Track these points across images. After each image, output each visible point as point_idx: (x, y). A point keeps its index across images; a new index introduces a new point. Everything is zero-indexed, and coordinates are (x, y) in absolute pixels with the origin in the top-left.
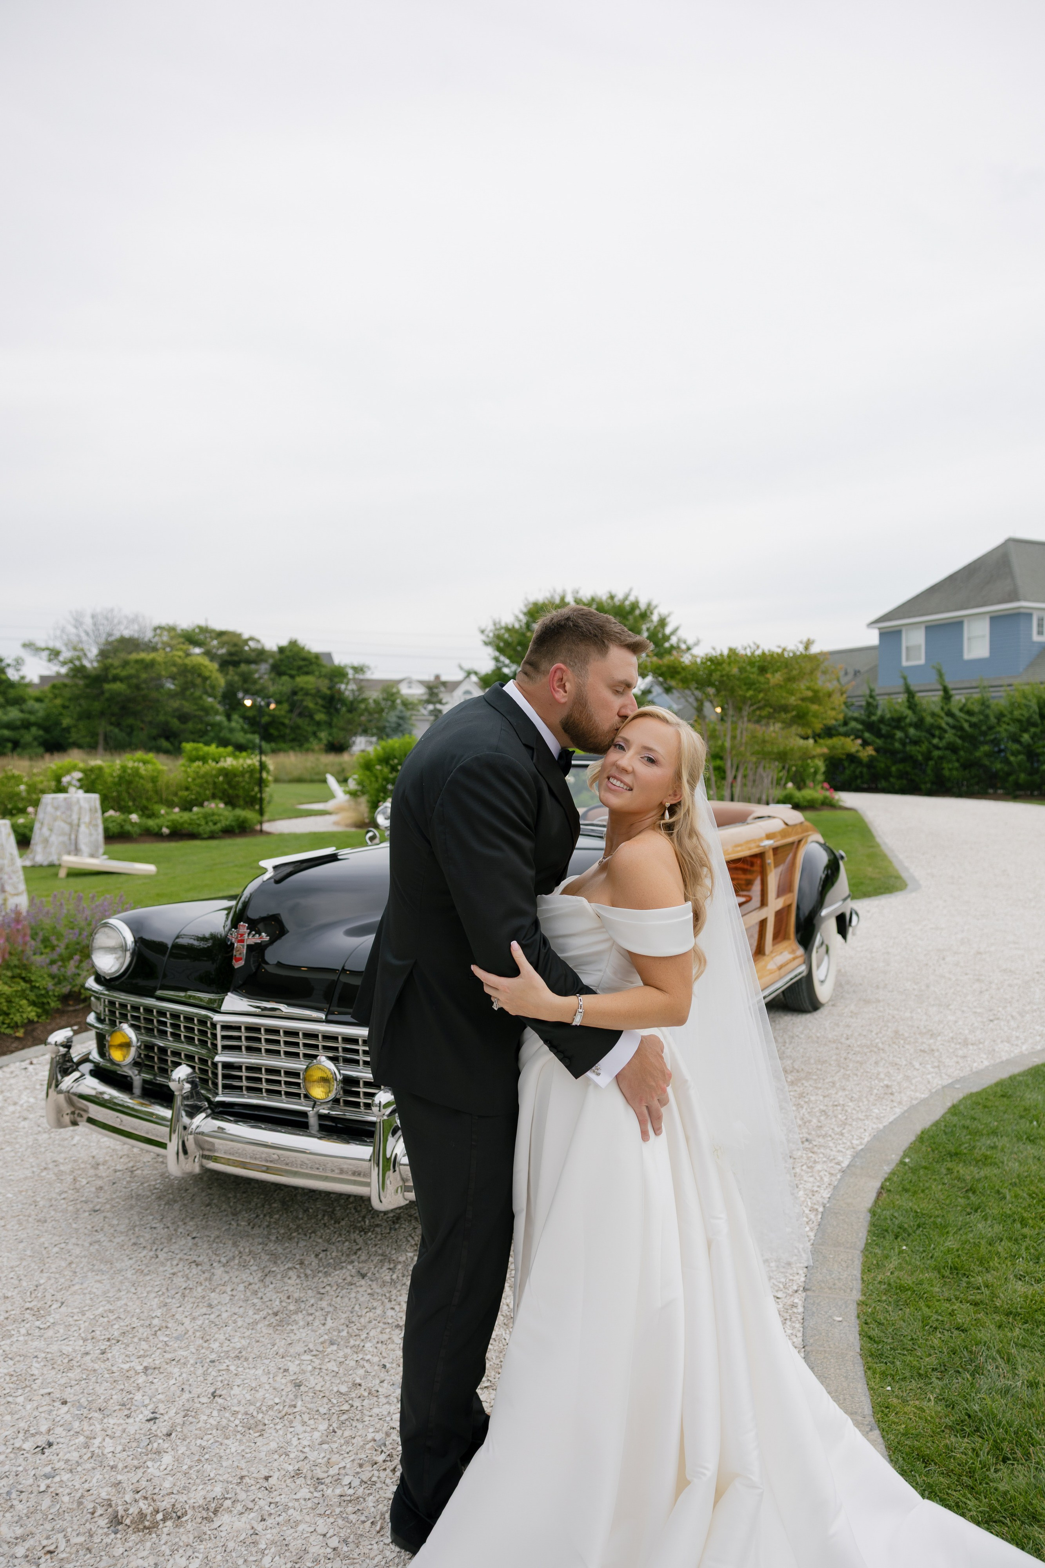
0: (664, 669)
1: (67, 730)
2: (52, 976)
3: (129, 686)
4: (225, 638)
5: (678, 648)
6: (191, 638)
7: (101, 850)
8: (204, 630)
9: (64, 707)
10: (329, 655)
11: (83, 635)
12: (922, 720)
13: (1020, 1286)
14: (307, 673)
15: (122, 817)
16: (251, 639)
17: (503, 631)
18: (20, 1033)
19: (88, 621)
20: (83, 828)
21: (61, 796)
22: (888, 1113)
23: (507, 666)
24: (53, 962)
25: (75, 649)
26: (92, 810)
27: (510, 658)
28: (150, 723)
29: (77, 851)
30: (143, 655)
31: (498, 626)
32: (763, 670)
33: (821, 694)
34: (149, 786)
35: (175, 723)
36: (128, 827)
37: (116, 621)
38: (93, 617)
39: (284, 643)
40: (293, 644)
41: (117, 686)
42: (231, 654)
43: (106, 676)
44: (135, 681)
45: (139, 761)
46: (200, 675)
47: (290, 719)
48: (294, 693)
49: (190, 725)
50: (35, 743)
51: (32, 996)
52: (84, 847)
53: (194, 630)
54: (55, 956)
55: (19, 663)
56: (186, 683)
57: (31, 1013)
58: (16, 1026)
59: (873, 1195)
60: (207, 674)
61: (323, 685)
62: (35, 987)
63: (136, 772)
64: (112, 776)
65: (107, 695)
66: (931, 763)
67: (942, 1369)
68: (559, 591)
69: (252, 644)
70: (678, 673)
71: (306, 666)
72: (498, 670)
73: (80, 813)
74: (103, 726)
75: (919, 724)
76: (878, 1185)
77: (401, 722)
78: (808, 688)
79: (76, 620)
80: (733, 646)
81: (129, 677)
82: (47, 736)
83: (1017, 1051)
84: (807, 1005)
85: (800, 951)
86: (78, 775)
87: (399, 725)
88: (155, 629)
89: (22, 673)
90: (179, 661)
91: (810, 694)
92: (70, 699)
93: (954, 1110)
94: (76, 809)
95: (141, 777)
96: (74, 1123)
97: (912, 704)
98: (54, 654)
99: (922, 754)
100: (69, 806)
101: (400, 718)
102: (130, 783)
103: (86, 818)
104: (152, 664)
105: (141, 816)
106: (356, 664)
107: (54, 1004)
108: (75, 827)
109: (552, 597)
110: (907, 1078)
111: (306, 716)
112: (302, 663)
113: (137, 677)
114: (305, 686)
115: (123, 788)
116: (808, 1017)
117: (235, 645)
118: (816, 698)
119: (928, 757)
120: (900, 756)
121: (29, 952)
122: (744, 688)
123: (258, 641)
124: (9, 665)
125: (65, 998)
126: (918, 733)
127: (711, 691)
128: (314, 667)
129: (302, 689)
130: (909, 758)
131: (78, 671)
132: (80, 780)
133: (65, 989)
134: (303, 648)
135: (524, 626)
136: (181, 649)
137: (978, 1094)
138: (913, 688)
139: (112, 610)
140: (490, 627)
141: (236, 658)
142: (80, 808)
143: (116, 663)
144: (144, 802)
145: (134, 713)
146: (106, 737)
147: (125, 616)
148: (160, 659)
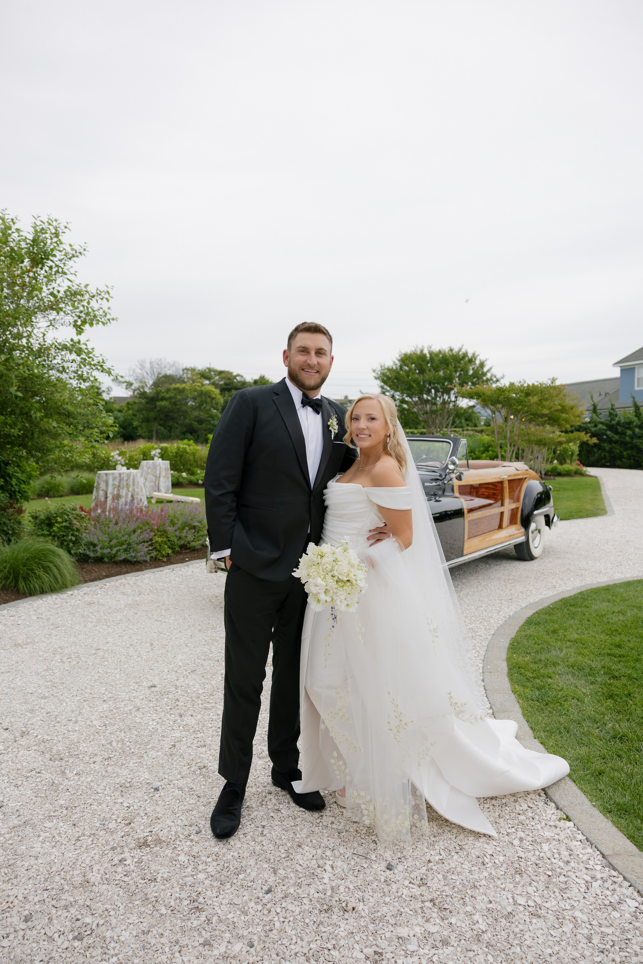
1: (136, 428)
2: (176, 537)
3: (171, 403)
4: (223, 375)
5: (491, 380)
6: (205, 375)
7: (170, 491)
8: (210, 370)
9: (134, 415)
11: (145, 374)
13: (576, 636)
15: (178, 474)
16: (238, 375)
17: (386, 371)
18: (165, 560)
19: (148, 366)
20: (162, 479)
21: (151, 462)
22: (550, 593)
24: (176, 531)
25: (141, 382)
26: (166, 469)
27: (390, 386)
28: (182, 424)
29: (159, 490)
30: (178, 385)
31: (383, 368)
32: (527, 394)
33: (567, 408)
34: (191, 458)
35: (196, 424)
36: (181, 480)
37: (163, 366)
38: (151, 363)
39: (257, 377)
40: (262, 378)
41: (164, 403)
42: (226, 384)
43: (158, 397)
44: (173, 400)
45: (187, 444)
46: (209, 397)
49: (204, 426)
50: (119, 436)
51: (169, 544)
52: (162, 488)
53: (205, 371)
54: (176, 528)
55: (109, 390)
56: (202, 401)
57: (170, 551)
58: (163, 556)
59: (531, 614)
60: (214, 396)
62: (169, 541)
63: (185, 450)
64: (172, 452)
65: (158, 408)
67: (537, 652)
68: (420, 346)
69: (238, 378)
70: (481, 396)
73: (160, 471)
74: (155, 426)
75: (641, 426)
76: (535, 611)
78: (560, 405)
79: (141, 365)
80: (512, 381)
81: (170, 398)
82: (125, 432)
83: (623, 576)
84: (527, 557)
85: (523, 530)
86: (159, 451)
88: (183, 370)
89: (111, 396)
90: (198, 388)
91: (559, 407)
92: (138, 411)
93: (581, 593)
94: (158, 468)
95: (187, 453)
96: (216, 572)
97: (638, 414)
98: (129, 385)
100: (155, 467)
102: (181, 456)
103: (163, 474)
104: (183, 390)
105: (187, 474)
107: (177, 549)
108: (158, 478)
109: (415, 350)
110: (565, 583)
113: (175, 398)
115: (178, 458)
116: (528, 563)
117: (229, 379)
118: (564, 410)
121: (167, 525)
122: (517, 404)
123: (242, 377)
124: (104, 391)
125: (181, 547)
126: (641, 432)
127: (500, 406)
130: (635, 447)
131: (143, 395)
132: (159, 454)
133: (182, 542)
135: (399, 368)
136: (199, 382)
137: (595, 589)
138: (639, 404)
139: (161, 360)
140: (379, 368)
141: (229, 387)
142: (161, 468)
143: (163, 390)
144: (189, 466)
145: (173, 419)
146: (157, 432)
147: (169, 363)
148: (187, 388)
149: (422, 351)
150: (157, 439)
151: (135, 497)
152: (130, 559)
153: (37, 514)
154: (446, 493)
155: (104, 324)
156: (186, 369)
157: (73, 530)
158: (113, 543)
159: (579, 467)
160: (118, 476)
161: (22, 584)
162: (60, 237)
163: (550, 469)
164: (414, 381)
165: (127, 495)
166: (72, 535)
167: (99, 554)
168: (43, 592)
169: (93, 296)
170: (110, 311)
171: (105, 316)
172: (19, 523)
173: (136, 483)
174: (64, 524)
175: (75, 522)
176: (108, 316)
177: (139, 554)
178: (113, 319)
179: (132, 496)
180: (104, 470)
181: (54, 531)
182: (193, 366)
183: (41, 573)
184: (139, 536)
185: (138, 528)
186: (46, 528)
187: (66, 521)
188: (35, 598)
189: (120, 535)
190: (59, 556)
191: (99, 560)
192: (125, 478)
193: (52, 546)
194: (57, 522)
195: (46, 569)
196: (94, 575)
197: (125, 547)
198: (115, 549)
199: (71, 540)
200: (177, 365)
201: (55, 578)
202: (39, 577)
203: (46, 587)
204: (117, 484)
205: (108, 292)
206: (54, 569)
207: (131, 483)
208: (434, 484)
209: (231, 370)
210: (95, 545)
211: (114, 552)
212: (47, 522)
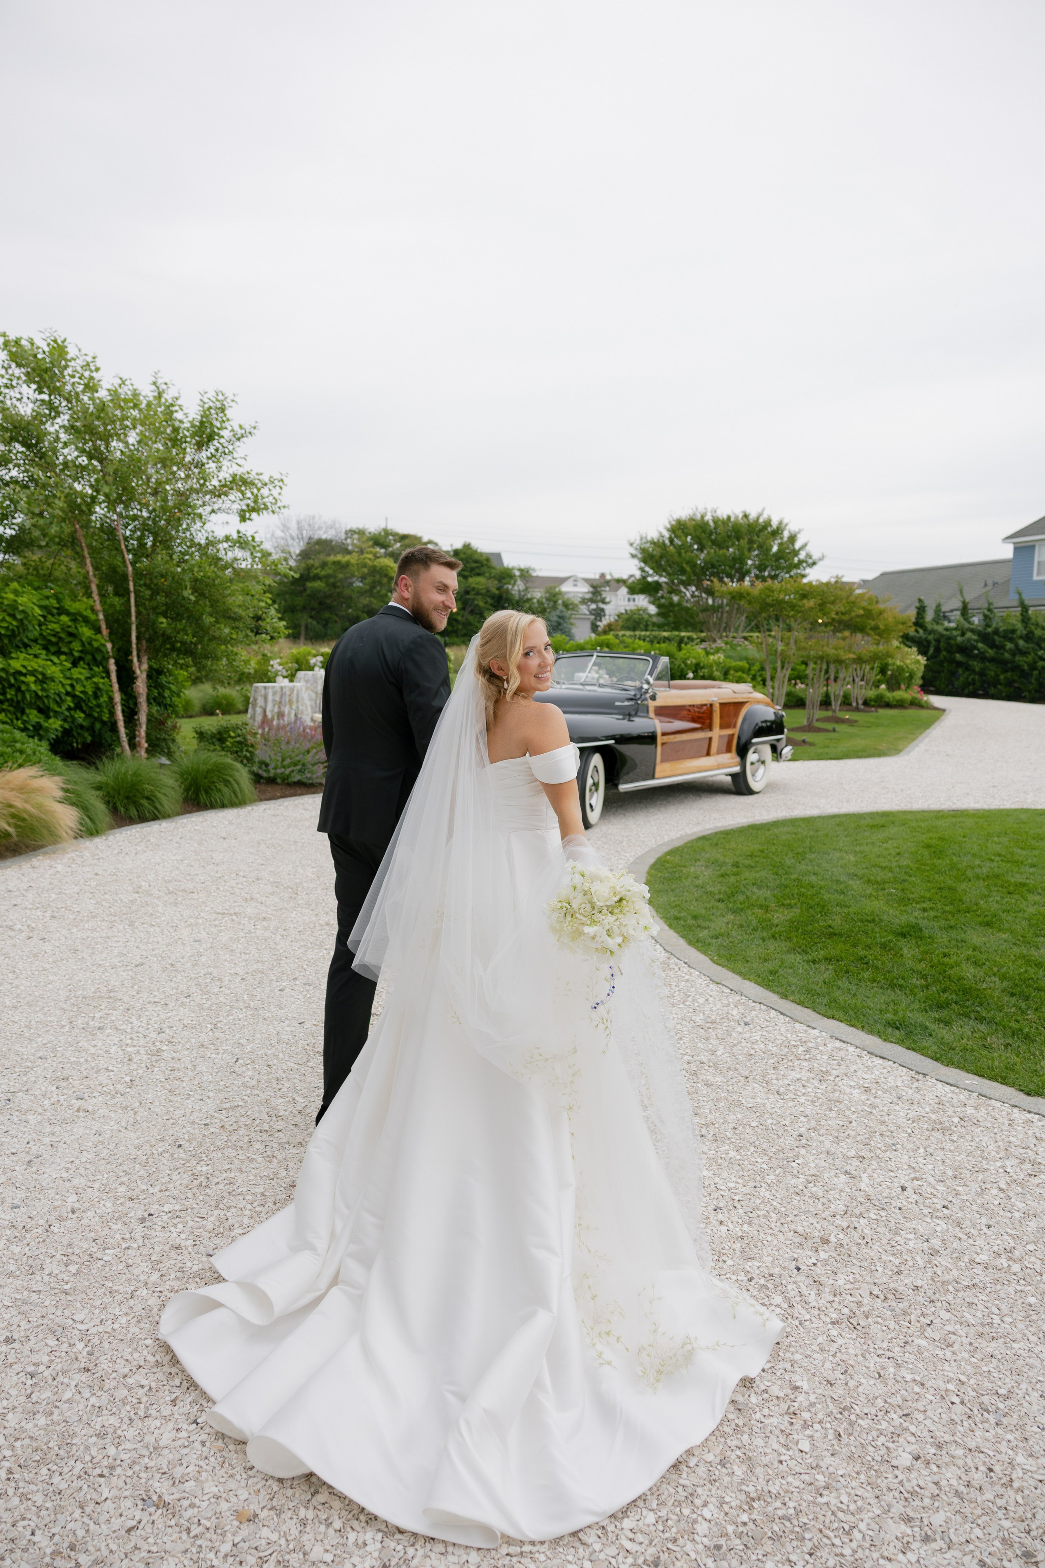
0: (735, 594)
3: (327, 585)
6: (380, 540)
8: (387, 533)
10: (498, 556)
11: (289, 539)
12: (1031, 632)
14: (479, 574)
16: (430, 542)
17: (648, 545)
19: (294, 525)
21: (310, 673)
22: (745, 820)
23: (651, 576)
25: (283, 552)
27: (652, 568)
28: (343, 617)
30: (339, 557)
31: (644, 540)
32: (804, 596)
33: (872, 613)
37: (317, 526)
38: (298, 523)
39: (458, 545)
40: (467, 546)
41: (318, 584)
43: (309, 574)
44: (332, 580)
46: (386, 575)
47: (463, 616)
48: (467, 592)
53: (380, 534)
56: (374, 582)
59: (710, 833)
61: (493, 586)
65: (308, 592)
66: (1035, 672)
68: (701, 510)
71: (478, 567)
72: (644, 578)
74: (304, 619)
75: (1028, 637)
76: (715, 831)
77: (561, 621)
79: (284, 526)
81: (327, 577)
83: (840, 810)
84: (744, 790)
85: (738, 759)
86: (320, 658)
87: (559, 624)
88: (346, 533)
90: (369, 563)
92: (278, 595)
93: (775, 821)
97: (1025, 619)
99: (1029, 665)
101: (560, 617)
104: (347, 565)
106: (522, 567)
109: (694, 514)
111: (477, 614)
112: (474, 565)
113: (335, 577)
114: (476, 586)
116: (745, 797)
118: (870, 615)
119: (1033, 667)
120: (1009, 665)
123: (436, 544)
126: (1027, 645)
128: (485, 569)
129: (474, 589)
130: (1016, 668)
132: (321, 662)
134: (476, 551)
135: (667, 542)
136: (371, 552)
138: (1027, 603)
139: (314, 517)
140: (638, 542)
143: (317, 564)
145: (329, 608)
146: (307, 628)
147: (325, 523)
148: (353, 561)
149: (703, 517)
150: (306, 639)
151: (299, 716)
152: (305, 780)
153: (202, 730)
154: (639, 714)
155: (273, 512)
156: (350, 531)
157: (247, 745)
158: (286, 763)
159: (918, 696)
160: (279, 690)
161: (203, 797)
162: (226, 412)
163: (873, 697)
164: (688, 563)
165: (289, 713)
166: (247, 751)
167: (272, 775)
168: (223, 806)
169: (266, 484)
170: (280, 497)
171: (276, 503)
172: (174, 740)
173: (300, 699)
174: (238, 739)
175: (248, 737)
176: (279, 504)
177: (314, 776)
178: (284, 507)
179: (296, 715)
180: (263, 682)
181: (227, 746)
182: (361, 526)
183: (221, 786)
184: (314, 756)
185: (313, 748)
186: (217, 743)
187: (239, 736)
188: (216, 811)
189: (293, 755)
190: (238, 771)
191: (271, 781)
192: (288, 693)
193: (229, 760)
194: (230, 736)
195: (227, 783)
196: (268, 795)
197: (298, 767)
198: (290, 769)
199: (245, 756)
200: (337, 525)
201: (235, 793)
202: (219, 791)
203: (226, 802)
204: (278, 699)
205: (282, 480)
206: (233, 782)
207: (294, 699)
208: (626, 703)
209: (419, 535)
210: (267, 765)
211: (287, 772)
212: (218, 736)
